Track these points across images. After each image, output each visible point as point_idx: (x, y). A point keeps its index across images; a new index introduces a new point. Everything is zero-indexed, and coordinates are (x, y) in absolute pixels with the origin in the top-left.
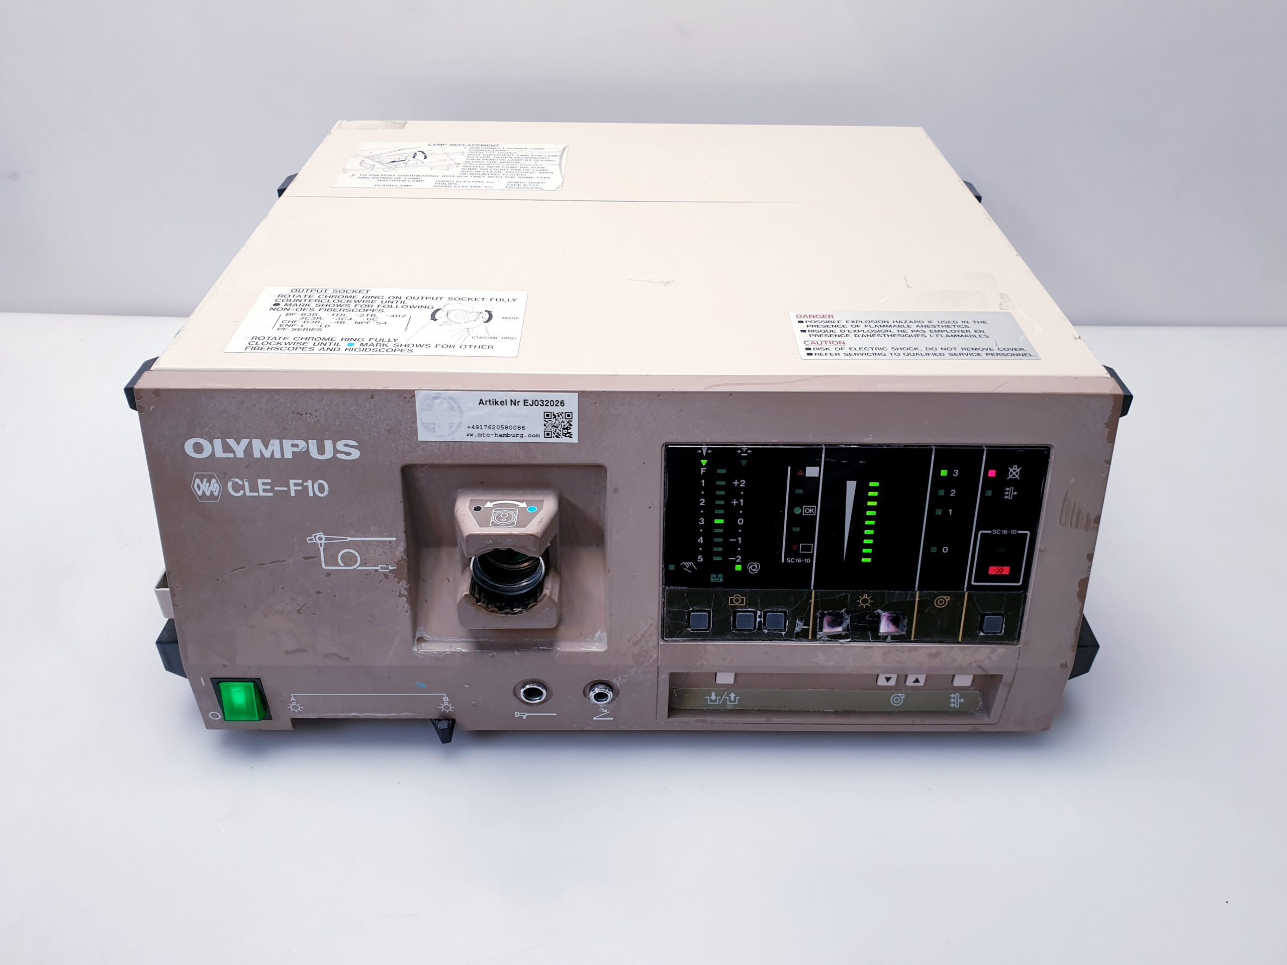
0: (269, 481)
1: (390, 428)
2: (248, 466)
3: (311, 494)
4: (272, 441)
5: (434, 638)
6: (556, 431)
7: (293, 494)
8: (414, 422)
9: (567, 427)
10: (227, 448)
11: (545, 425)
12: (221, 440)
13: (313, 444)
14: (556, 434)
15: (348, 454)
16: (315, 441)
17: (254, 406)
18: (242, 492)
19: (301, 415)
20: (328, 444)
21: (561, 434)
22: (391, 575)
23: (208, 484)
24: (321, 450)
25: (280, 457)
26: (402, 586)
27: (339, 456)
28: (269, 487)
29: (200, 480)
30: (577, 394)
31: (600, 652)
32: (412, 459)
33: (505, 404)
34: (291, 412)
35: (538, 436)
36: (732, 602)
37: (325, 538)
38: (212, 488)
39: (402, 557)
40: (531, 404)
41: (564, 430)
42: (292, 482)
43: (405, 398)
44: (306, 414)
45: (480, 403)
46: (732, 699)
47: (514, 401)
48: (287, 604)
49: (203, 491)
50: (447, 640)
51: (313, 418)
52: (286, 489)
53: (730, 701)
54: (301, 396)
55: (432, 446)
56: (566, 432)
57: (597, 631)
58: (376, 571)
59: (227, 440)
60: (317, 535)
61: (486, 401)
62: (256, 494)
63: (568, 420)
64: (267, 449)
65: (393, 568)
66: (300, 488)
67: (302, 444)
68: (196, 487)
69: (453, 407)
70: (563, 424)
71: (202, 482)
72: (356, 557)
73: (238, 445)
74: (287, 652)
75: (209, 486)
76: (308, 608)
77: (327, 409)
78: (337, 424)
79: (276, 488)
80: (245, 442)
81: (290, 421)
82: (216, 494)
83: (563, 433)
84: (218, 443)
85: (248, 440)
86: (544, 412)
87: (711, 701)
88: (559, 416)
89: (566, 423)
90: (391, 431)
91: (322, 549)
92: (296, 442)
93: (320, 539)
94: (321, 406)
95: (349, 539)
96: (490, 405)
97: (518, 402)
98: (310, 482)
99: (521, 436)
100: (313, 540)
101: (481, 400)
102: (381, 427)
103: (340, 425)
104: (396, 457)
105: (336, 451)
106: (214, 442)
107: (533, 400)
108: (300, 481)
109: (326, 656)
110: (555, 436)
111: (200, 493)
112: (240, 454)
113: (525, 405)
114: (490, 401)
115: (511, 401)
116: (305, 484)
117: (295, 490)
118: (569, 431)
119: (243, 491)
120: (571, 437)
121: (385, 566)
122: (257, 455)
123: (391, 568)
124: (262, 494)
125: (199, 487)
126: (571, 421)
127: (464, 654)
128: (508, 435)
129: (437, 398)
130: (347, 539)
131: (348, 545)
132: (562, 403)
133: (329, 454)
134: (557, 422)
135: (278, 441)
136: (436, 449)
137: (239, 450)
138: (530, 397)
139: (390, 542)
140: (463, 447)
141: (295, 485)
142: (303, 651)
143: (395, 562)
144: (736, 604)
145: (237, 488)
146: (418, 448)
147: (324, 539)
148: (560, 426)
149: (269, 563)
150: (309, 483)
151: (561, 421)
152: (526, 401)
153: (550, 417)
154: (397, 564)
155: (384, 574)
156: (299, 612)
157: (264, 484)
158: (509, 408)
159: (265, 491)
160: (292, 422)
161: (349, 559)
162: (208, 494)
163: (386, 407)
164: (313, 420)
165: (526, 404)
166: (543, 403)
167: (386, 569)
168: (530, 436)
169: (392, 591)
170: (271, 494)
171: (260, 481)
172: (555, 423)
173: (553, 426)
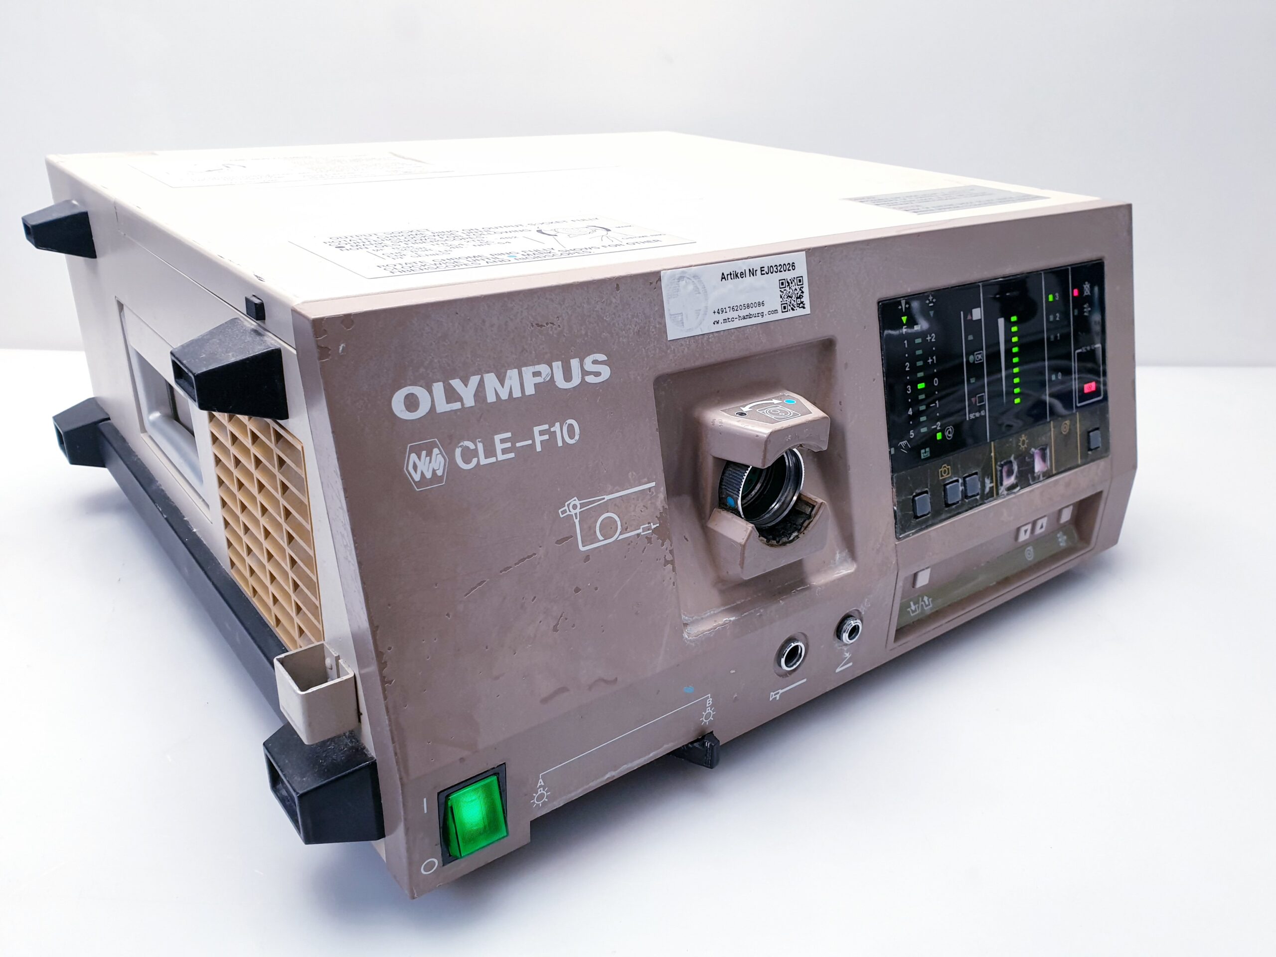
0: (509, 435)
1: (639, 328)
2: (481, 417)
3: (560, 444)
4: (508, 371)
5: (692, 618)
6: (791, 303)
7: (539, 449)
8: (662, 315)
9: (800, 296)
10: (452, 395)
11: (781, 297)
12: (444, 383)
13: (557, 365)
14: (792, 306)
15: (597, 374)
16: (560, 363)
17: (484, 321)
18: (475, 461)
19: (542, 326)
20: (575, 363)
21: (796, 306)
22: (655, 536)
23: (428, 458)
24: (567, 374)
25: (520, 395)
26: (667, 549)
27: (590, 379)
28: (509, 445)
29: (416, 454)
30: (804, 252)
31: (852, 573)
32: (668, 366)
33: (744, 276)
34: (530, 325)
35: (776, 311)
36: (942, 476)
37: (580, 504)
38: (434, 465)
39: (663, 507)
40: (767, 272)
41: (798, 300)
42: (537, 429)
43: (651, 283)
44: (547, 324)
45: (722, 278)
46: (927, 603)
47: (752, 270)
48: (540, 622)
49: (422, 472)
50: (706, 615)
51: (556, 329)
52: (530, 442)
53: (927, 606)
54: (539, 298)
55: (682, 345)
56: (800, 302)
57: (836, 553)
58: (638, 535)
59: (451, 381)
60: (570, 503)
61: (728, 275)
62: (493, 460)
63: (800, 287)
64: (503, 387)
65: (655, 526)
66: (546, 437)
67: (543, 368)
68: (411, 469)
69: (698, 288)
70: (796, 292)
71: (419, 458)
72: (616, 521)
73: (466, 387)
74: (545, 701)
75: (430, 462)
76: (566, 619)
77: (570, 313)
78: (583, 332)
79: (518, 445)
80: (474, 380)
81: (529, 339)
82: (439, 473)
83: (797, 304)
84: (438, 388)
85: (479, 376)
86: (780, 280)
87: (913, 612)
88: (792, 283)
89: (798, 290)
90: (640, 333)
91: (577, 521)
92: (538, 368)
93: (575, 507)
94: (564, 309)
95: (607, 498)
96: (732, 279)
97: (756, 271)
98: (558, 425)
99: (762, 314)
100: (566, 512)
101: (723, 274)
102: (630, 329)
103: (586, 334)
104: (648, 368)
105: (585, 373)
106: (433, 388)
107: (769, 267)
108: (546, 427)
109: (590, 688)
110: (790, 309)
111: (417, 477)
112: (469, 402)
113: (762, 274)
114: (731, 274)
115: (750, 270)
116: (552, 429)
117: (541, 441)
118: (802, 300)
119: (476, 459)
120: (804, 308)
121: (647, 525)
122: (491, 398)
123: (653, 527)
124: (501, 457)
125: (415, 467)
126: (802, 287)
127: (734, 622)
128: (750, 316)
129: (681, 278)
130: (604, 499)
131: (605, 507)
132: (793, 266)
133: (576, 380)
134: (791, 291)
135: (516, 371)
136: (686, 349)
137: (467, 393)
138: (767, 262)
139: (650, 489)
140: (710, 340)
141: (542, 433)
142: (563, 690)
143: (657, 517)
144: (945, 476)
145: (468, 455)
146: (669, 351)
147: (579, 506)
148: (794, 296)
149: (516, 564)
150: (557, 428)
151: (794, 288)
152: (762, 269)
153: (784, 286)
154: (659, 519)
155: (647, 537)
156: (555, 629)
157: (503, 441)
158: (748, 279)
159: (504, 451)
160: (531, 340)
161: (608, 528)
162: (429, 475)
163: (633, 299)
164: (555, 332)
165: (763, 272)
166: (777, 269)
167: (649, 530)
168: (770, 313)
169: (657, 560)
170: (512, 455)
171: (497, 438)
172: (789, 292)
173: (788, 296)
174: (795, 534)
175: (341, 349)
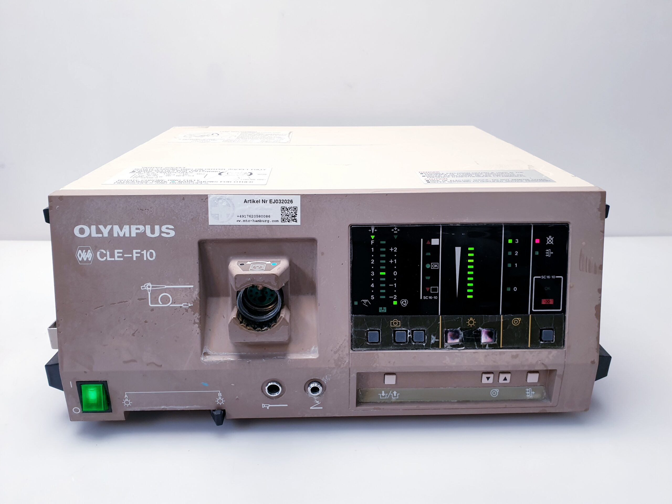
0: (121, 251)
1: (193, 217)
2: (110, 242)
3: (145, 259)
4: (125, 226)
5: (214, 353)
6: (288, 218)
7: (135, 259)
8: (207, 213)
9: (294, 216)
10: (99, 231)
11: (282, 215)
12: (96, 226)
13: (148, 228)
14: (288, 220)
15: (168, 234)
16: (149, 226)
17: (116, 205)
18: (105, 258)
19: (143, 210)
20: (157, 227)
21: (291, 220)
22: (190, 310)
23: (86, 253)
24: (153, 232)
25: (128, 236)
26: (196, 317)
27: (164, 235)
28: (121, 255)
29: (81, 250)
30: (300, 196)
31: (314, 359)
32: (205, 236)
33: (259, 202)
34: (137, 209)
35: (277, 221)
36: (392, 325)
37: (152, 286)
38: (88, 256)
39: (196, 298)
40: (274, 202)
41: (293, 218)
42: (135, 251)
43: (202, 199)
44: (145, 209)
45: (245, 202)
46: (395, 395)
47: (264, 201)
48: (127, 330)
49: (83, 258)
50: (222, 354)
51: (149, 212)
52: (131, 255)
53: (394, 396)
54: (143, 199)
55: (217, 228)
56: (294, 219)
57: (313, 347)
58: (181, 307)
59: (99, 226)
60: (147, 285)
61: (248, 201)
62: (113, 259)
63: (295, 212)
64: (121, 231)
65: (191, 305)
66: (139, 255)
67: (142, 227)
68: (78, 255)
69: (229, 205)
70: (292, 214)
71: (82, 252)
72: (169, 298)
73: (105, 229)
74: (125, 362)
75: (86, 255)
76: (139, 332)
77: (157, 206)
78: (163, 215)
79: (125, 255)
80: (109, 227)
81: (136, 214)
82: (90, 259)
83: (292, 219)
84: (93, 228)
85: (111, 226)
86: (281, 207)
87: (382, 396)
88: (289, 209)
89: (293, 213)
90: (194, 220)
91: (149, 293)
92: (138, 226)
93: (149, 287)
94: (154, 205)
95: (166, 287)
96: (251, 203)
97: (266, 201)
98: (145, 251)
99: (268, 221)
100: (144, 288)
101: (245, 200)
102: (188, 217)
103: (164, 216)
104: (196, 235)
105: (161, 232)
106: (91, 227)
107: (275, 200)
108: (139, 251)
109: (148, 365)
110: (287, 221)
111: (80, 259)
112: (106, 235)
113: (270, 203)
114: (250, 201)
115: (263, 200)
116: (142, 252)
117: (136, 256)
118: (295, 218)
119: (106, 257)
120: (296, 222)
121: (186, 304)
122: (115, 235)
123: (190, 305)
124: (117, 259)
125: (80, 255)
126: (296, 212)
127: (232, 361)
128: (260, 221)
129: (219, 199)
130: (164, 287)
131: (165, 290)
132: (291, 201)
133: (157, 234)
134: (289, 213)
135: (128, 226)
136: (219, 230)
137: (105, 232)
138: (274, 198)
139: (190, 288)
140: (234, 228)
141: (137, 253)
142: (134, 361)
143: (192, 301)
144: (395, 326)
145: (102, 255)
146: (209, 230)
147: (151, 287)
148: (290, 215)
149: (118, 303)
150: (144, 252)
151: (291, 212)
152: (271, 201)
153: (284, 210)
154: (193, 302)
155: (185, 309)
156: (133, 335)
157: (118, 253)
158: (261, 204)
159: (118, 257)
160: (137, 215)
161: (165, 300)
162: (85, 259)
163: (191, 205)
164: (149, 213)
165: (271, 202)
166: (280, 201)
167: (187, 306)
168: (273, 221)
169: (190, 320)
170: (122, 259)
171: (116, 251)
172: (287, 213)
173: (286, 215)
174: (266, 328)
175: (57, 207)
